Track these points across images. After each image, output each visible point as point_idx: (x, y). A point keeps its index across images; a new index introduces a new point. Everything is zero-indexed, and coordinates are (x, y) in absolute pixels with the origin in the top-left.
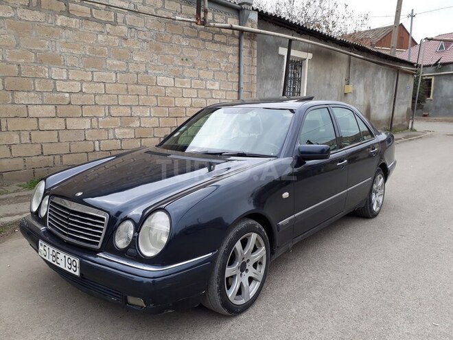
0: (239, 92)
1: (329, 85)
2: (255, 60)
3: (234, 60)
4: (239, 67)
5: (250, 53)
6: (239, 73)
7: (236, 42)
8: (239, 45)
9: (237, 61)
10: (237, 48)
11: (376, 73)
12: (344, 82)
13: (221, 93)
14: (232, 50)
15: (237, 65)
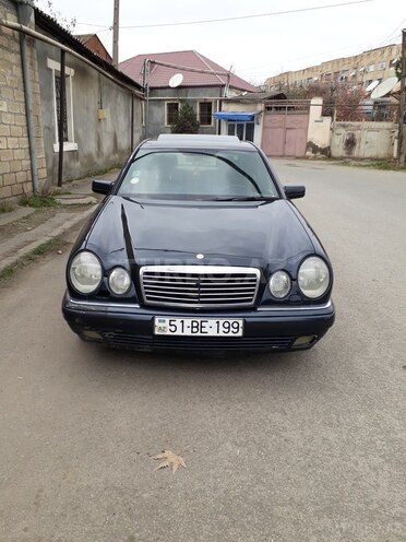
0: (27, 115)
1: (88, 109)
2: (37, 74)
3: (17, 71)
4: (24, 82)
5: (31, 64)
6: (25, 91)
7: (17, 47)
8: (22, 53)
9: (21, 75)
10: (19, 56)
11: (117, 96)
12: (98, 106)
13: (9, 116)
14: (14, 58)
15: (21, 80)
